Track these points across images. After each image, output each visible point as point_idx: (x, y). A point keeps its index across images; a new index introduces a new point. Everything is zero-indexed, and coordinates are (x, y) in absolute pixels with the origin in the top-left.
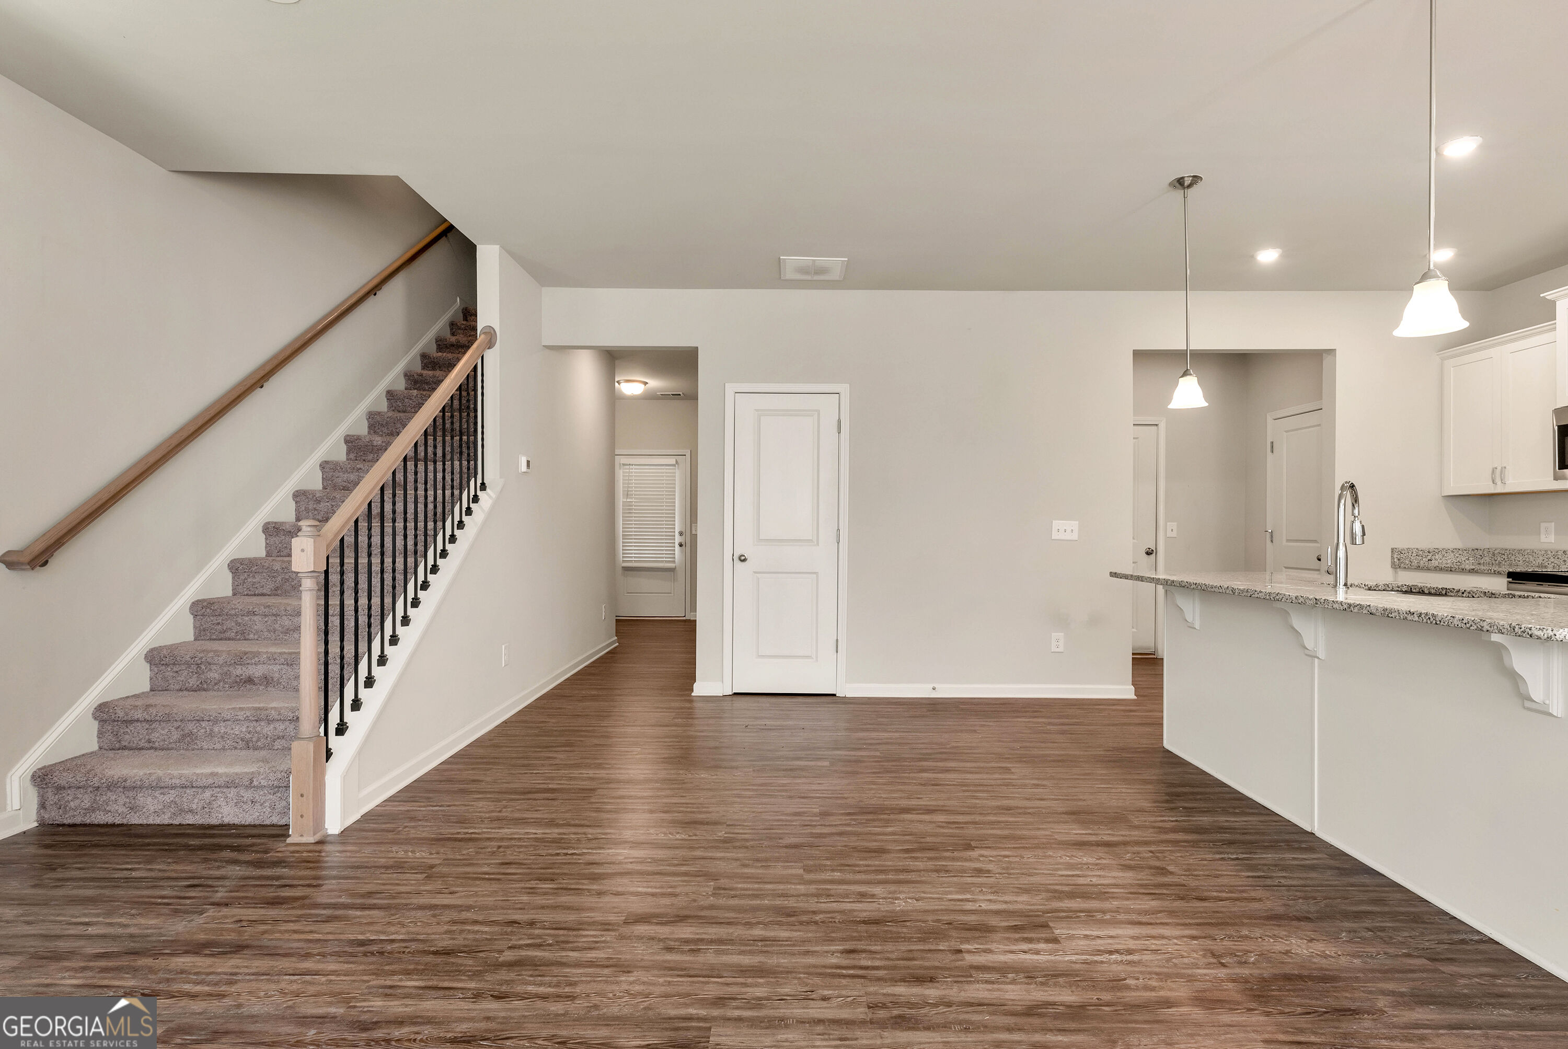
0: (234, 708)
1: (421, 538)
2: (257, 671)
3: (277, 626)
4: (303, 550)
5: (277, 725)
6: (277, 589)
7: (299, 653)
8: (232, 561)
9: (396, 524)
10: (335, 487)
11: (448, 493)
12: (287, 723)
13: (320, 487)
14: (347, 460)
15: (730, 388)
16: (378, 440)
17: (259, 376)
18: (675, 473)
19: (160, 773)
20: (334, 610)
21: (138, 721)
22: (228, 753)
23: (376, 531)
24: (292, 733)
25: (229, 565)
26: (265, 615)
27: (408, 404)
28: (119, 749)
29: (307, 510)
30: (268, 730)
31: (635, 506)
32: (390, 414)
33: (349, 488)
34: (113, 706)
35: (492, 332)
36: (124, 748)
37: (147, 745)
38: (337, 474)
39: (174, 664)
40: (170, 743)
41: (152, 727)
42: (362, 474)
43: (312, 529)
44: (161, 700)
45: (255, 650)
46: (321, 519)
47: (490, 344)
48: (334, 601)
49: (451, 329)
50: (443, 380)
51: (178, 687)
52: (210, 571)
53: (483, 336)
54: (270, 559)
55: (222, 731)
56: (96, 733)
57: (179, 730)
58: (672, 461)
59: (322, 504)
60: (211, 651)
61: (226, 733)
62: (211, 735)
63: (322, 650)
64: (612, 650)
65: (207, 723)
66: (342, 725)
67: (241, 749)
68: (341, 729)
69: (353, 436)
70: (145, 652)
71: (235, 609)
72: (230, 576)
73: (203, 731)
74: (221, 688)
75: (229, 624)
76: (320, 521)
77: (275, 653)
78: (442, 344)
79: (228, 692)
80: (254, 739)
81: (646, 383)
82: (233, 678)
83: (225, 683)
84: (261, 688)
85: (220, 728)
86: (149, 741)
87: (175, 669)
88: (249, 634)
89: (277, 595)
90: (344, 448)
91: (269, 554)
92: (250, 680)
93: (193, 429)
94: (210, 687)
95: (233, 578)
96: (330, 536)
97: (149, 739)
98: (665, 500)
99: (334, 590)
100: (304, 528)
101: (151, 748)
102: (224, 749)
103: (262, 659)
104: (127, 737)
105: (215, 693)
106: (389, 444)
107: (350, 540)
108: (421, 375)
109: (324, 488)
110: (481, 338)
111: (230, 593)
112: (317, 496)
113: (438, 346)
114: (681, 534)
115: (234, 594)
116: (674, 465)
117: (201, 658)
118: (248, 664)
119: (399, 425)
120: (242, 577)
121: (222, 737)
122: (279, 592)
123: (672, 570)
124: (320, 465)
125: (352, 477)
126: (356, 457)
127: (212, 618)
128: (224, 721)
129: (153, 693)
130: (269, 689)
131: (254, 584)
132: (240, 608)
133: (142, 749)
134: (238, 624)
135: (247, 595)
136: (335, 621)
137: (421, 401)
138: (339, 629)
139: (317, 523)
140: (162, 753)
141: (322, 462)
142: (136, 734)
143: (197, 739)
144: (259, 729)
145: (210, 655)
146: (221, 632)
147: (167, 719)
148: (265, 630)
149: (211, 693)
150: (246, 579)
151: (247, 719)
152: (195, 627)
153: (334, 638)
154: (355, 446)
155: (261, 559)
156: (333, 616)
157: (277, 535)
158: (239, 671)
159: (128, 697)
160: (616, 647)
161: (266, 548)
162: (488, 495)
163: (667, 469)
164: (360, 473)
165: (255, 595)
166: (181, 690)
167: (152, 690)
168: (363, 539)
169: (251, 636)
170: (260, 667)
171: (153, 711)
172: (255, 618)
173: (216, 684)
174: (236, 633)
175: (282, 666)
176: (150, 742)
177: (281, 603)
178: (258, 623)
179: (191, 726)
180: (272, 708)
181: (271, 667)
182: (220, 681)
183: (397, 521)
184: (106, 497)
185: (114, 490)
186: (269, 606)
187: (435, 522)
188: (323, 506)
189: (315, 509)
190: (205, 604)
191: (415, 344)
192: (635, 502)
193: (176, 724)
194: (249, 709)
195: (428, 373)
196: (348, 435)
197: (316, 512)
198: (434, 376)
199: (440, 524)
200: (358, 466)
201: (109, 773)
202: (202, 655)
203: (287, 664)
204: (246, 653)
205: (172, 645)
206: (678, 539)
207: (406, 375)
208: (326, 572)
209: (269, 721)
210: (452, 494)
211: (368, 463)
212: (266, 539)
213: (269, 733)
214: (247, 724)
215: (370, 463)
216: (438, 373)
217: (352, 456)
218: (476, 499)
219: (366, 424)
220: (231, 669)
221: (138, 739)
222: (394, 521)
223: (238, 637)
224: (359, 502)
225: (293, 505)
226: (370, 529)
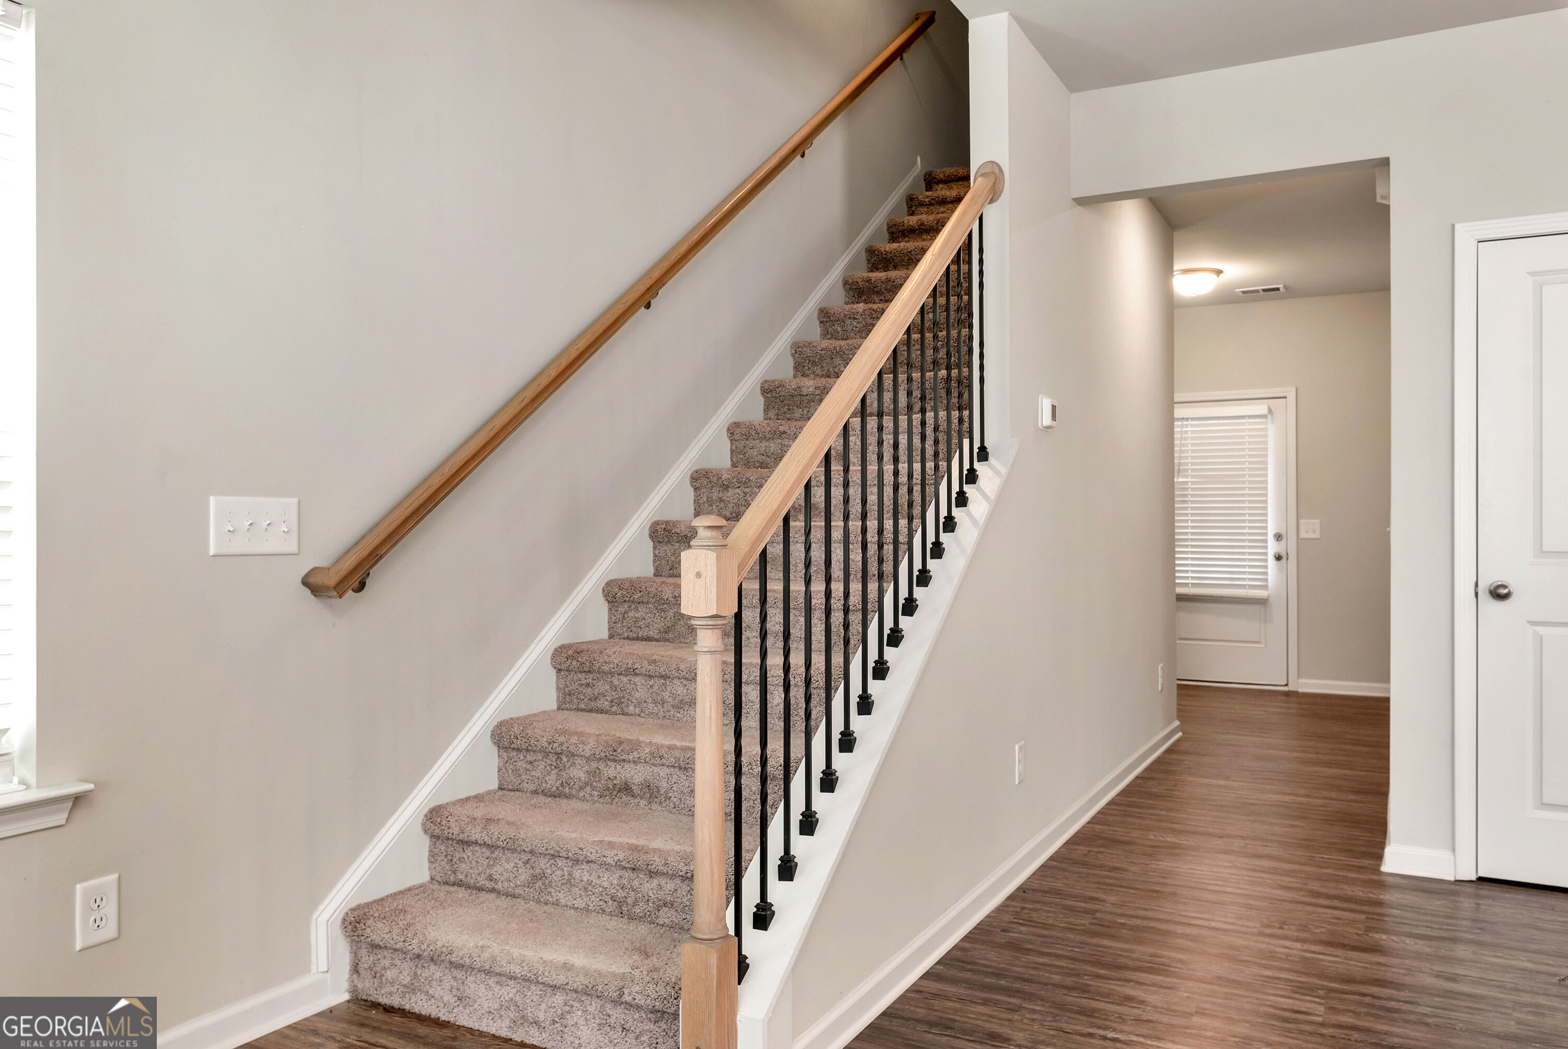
0: (601, 842)
1: (888, 549)
2: (636, 774)
3: (666, 695)
4: (698, 575)
5: (663, 881)
6: (667, 630)
7: (693, 750)
8: (608, 584)
9: (850, 523)
10: (748, 464)
11: (930, 465)
12: (678, 881)
13: (728, 463)
14: (765, 419)
15: (1466, 234)
16: (809, 385)
17: (642, 288)
18: (1266, 429)
19: (495, 949)
20: (751, 673)
21: (476, 843)
22: (593, 919)
23: (818, 535)
24: (684, 900)
25: (604, 591)
26: (650, 676)
27: (850, 328)
28: (454, 884)
29: (710, 502)
30: (649, 887)
31: (1193, 489)
32: (826, 343)
33: (770, 462)
34: (447, 814)
35: (997, 171)
36: (459, 884)
37: (489, 885)
38: (751, 443)
39: (527, 750)
40: (517, 886)
41: (494, 856)
42: (786, 442)
43: (714, 533)
44: (506, 810)
45: (634, 737)
46: (728, 515)
47: (994, 195)
48: (751, 658)
49: (910, 207)
50: (901, 285)
51: (532, 787)
52: (581, 596)
53: (980, 180)
54: (659, 580)
55: (585, 879)
56: (426, 854)
57: (528, 866)
58: (1260, 408)
59: (731, 492)
60: (576, 733)
61: (590, 883)
62: (569, 882)
63: (731, 747)
64: (1173, 745)
65: (565, 861)
66: (764, 910)
67: (611, 914)
68: (763, 919)
69: (773, 382)
70: (492, 728)
71: (610, 663)
72: (605, 606)
73: (559, 873)
74: (587, 796)
75: (602, 686)
76: (728, 519)
77: (662, 746)
78: (896, 232)
79: (597, 805)
80: (630, 901)
81: (1219, 272)
82: (603, 782)
83: (594, 788)
84: (643, 803)
85: (582, 874)
86: (490, 878)
87: (529, 758)
88: (628, 706)
89: (668, 640)
90: (760, 401)
91: (657, 574)
92: (626, 788)
93: (553, 373)
94: (574, 792)
95: (610, 610)
96: (744, 547)
97: (490, 875)
98: (1247, 478)
99: (751, 637)
100: (702, 533)
101: (493, 890)
102: (587, 910)
103: (643, 756)
104: (463, 866)
105: (579, 804)
106: (824, 391)
107: (776, 551)
108: (869, 281)
109: (734, 465)
110: (977, 184)
111: (605, 635)
112: (724, 477)
113: (892, 233)
114: (1278, 537)
115: (611, 636)
116: (1264, 416)
117: (562, 744)
118: (624, 760)
119: (838, 361)
120: (621, 609)
121: (586, 889)
122: (671, 635)
123: (1262, 602)
124: (728, 430)
125: (773, 446)
126: (777, 415)
127: (579, 675)
128: (588, 862)
129: (501, 793)
130: (655, 806)
131: (637, 620)
132: (616, 661)
133: (480, 889)
134: (614, 688)
135: (628, 638)
136: (751, 694)
137: (869, 321)
138: (757, 706)
139: (723, 522)
140: (504, 902)
141: (731, 425)
142: (474, 863)
143: (551, 886)
144: (636, 883)
145: (574, 740)
146: (590, 699)
147: (512, 847)
148: (650, 700)
149: (575, 804)
150: (626, 612)
151: (619, 866)
152: (558, 688)
153: (751, 722)
154: (776, 398)
155: (647, 580)
156: (747, 683)
157: (669, 541)
158: (611, 770)
159: (468, 799)
160: (1179, 740)
161: (654, 562)
162: (992, 468)
163: (1250, 424)
164: (785, 438)
165: (637, 639)
166: (535, 792)
167: (501, 788)
168: (798, 551)
169: (631, 708)
170: (640, 767)
171: (495, 829)
172: (637, 680)
173: (581, 788)
174: (612, 701)
175: (672, 769)
176: (491, 880)
177: (671, 657)
178: (641, 689)
179: (543, 864)
180: (655, 850)
181: (656, 769)
182: (587, 784)
183: (851, 516)
184: (436, 482)
185: (448, 471)
186: (655, 661)
187: (910, 519)
188: (732, 495)
189: (721, 500)
190: (570, 652)
191: (856, 237)
192: (1192, 483)
193: (525, 857)
194: (621, 846)
195: (879, 275)
196: (766, 381)
197: (722, 505)
198: (888, 280)
199: (917, 522)
200: (781, 428)
201: (432, 934)
202: (562, 739)
203: (680, 768)
204: (621, 743)
205: (526, 717)
206: (1273, 547)
207: (846, 283)
208: (738, 616)
209: (652, 874)
210: (936, 467)
211: (795, 423)
212: (655, 548)
213: (650, 893)
214: (620, 873)
215: (798, 424)
216: (893, 274)
217: (772, 414)
218: (972, 477)
219: (791, 362)
220: (602, 766)
221: (477, 872)
222: (846, 518)
223: (614, 709)
224: (792, 481)
225: (690, 493)
226: (808, 533)
